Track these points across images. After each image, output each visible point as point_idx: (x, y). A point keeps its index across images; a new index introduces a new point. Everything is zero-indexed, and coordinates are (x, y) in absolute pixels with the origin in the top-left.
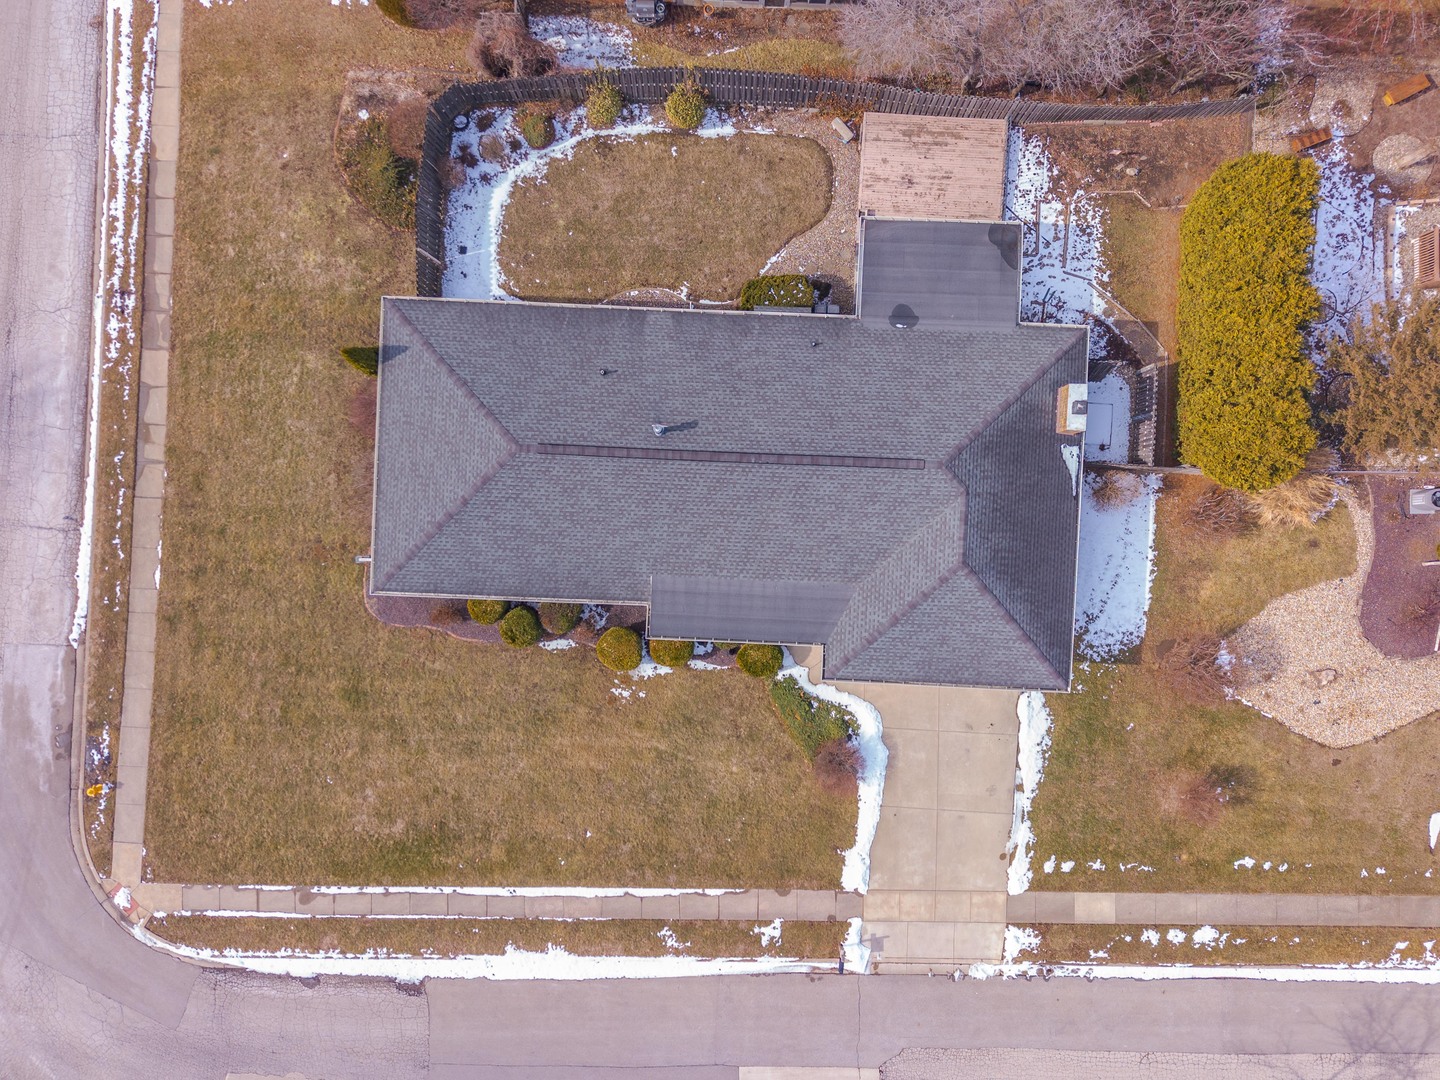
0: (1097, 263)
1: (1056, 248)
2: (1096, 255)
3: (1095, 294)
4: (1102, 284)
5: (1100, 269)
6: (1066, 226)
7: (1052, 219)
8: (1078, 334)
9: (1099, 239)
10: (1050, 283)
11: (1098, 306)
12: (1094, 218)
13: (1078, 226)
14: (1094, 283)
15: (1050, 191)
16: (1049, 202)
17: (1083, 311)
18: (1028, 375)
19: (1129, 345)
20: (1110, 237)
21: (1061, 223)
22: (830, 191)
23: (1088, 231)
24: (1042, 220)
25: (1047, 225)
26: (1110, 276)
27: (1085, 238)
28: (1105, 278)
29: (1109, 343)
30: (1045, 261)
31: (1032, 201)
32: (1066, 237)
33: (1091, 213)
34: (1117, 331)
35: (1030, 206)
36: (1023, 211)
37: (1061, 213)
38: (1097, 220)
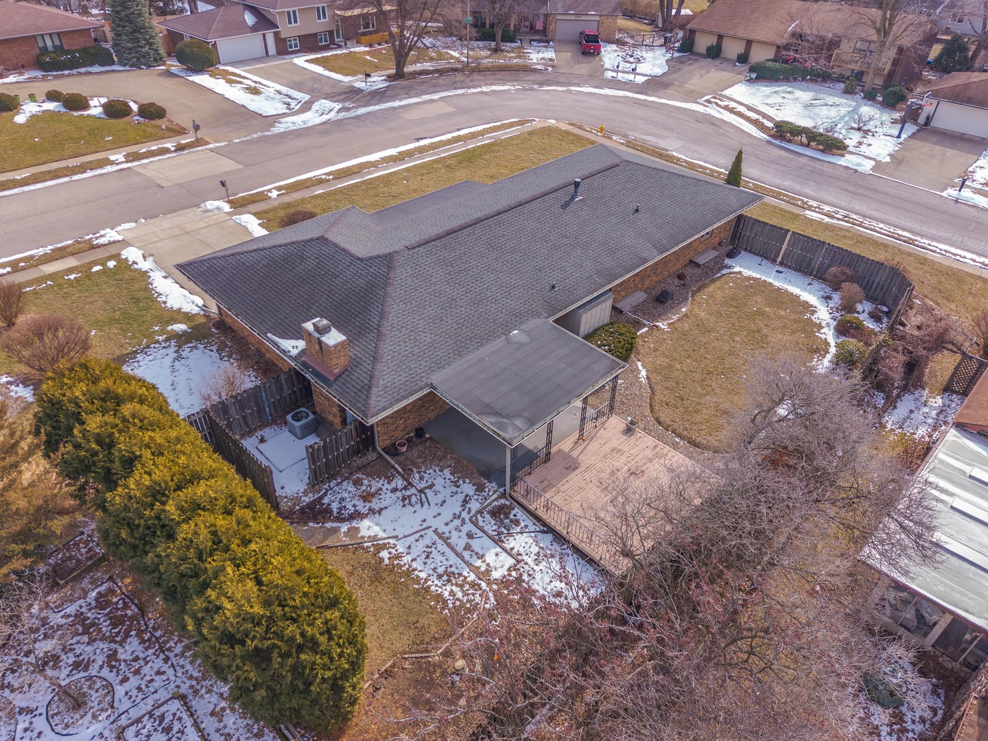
0: (406, 559)
1: (459, 541)
2: (414, 565)
3: (382, 535)
4: (384, 547)
5: (398, 557)
6: (469, 564)
7: (490, 558)
8: (372, 411)
9: (426, 580)
10: (435, 510)
11: (368, 528)
12: (452, 593)
13: (460, 575)
14: (392, 541)
15: (519, 580)
16: (509, 570)
17: (380, 511)
18: (386, 348)
19: (305, 523)
20: (417, 592)
21: (478, 563)
22: (673, 432)
23: (445, 578)
24: (498, 550)
25: (488, 549)
26: (382, 560)
27: (441, 570)
28: (384, 554)
29: (328, 511)
30: (457, 522)
31: (525, 558)
32: (458, 555)
33: (460, 595)
34: (328, 525)
35: (522, 551)
36: (522, 542)
37: (488, 572)
38: (446, 594)
